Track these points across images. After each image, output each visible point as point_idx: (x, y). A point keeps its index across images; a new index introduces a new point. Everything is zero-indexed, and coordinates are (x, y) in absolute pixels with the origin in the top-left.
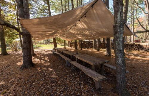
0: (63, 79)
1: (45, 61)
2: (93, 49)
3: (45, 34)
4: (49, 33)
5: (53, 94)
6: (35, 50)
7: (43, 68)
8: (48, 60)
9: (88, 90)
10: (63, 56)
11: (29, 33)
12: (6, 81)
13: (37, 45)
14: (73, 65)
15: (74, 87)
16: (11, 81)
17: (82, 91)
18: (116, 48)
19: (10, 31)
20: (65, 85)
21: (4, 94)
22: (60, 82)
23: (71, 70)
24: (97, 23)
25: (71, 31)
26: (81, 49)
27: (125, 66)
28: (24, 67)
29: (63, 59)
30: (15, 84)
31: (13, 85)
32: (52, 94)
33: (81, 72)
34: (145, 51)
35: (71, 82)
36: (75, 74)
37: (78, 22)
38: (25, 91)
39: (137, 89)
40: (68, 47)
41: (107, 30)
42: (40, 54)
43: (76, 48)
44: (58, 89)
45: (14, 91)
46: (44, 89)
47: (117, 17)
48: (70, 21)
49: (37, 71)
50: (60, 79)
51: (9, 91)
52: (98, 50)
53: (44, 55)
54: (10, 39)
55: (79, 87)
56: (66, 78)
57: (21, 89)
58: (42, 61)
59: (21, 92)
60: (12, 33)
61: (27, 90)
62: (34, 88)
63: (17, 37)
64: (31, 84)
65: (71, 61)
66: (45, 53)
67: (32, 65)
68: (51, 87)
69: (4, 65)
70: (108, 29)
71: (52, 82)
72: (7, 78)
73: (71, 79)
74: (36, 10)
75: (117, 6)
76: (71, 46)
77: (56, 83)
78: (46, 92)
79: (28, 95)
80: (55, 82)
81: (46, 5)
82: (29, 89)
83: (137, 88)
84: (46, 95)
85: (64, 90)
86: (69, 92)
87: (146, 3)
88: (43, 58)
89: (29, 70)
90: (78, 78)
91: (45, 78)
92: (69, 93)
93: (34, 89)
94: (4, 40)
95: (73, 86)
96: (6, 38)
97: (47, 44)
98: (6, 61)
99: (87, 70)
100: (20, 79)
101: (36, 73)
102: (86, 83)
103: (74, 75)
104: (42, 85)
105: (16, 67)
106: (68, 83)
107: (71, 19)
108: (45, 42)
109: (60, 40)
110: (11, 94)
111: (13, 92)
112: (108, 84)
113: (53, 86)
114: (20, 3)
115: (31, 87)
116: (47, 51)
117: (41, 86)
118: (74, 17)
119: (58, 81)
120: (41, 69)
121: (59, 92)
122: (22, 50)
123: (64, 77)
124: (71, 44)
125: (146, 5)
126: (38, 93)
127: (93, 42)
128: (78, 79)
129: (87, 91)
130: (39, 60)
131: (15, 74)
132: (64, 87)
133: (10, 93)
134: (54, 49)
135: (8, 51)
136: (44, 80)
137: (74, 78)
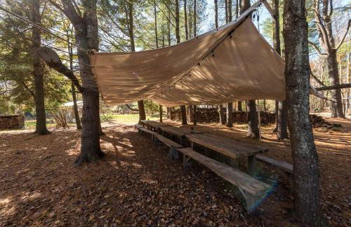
0: (170, 188)
1: (125, 146)
2: (219, 125)
3: (126, 92)
4: (137, 89)
5: (152, 224)
6: (103, 125)
7: (123, 163)
8: (131, 146)
9: (231, 216)
10: (161, 138)
11: (97, 89)
12: (47, 189)
13: (106, 115)
14: (187, 157)
15: (197, 207)
16: (57, 190)
17: (218, 216)
18: (295, 120)
19: (55, 88)
20: (176, 203)
21: (42, 220)
22: (164, 194)
23: (182, 166)
24: (235, 68)
25: (178, 86)
26: (195, 124)
27: (318, 160)
28: (83, 159)
29: (162, 144)
30: (66, 197)
31: (61, 199)
32: (150, 222)
33: (203, 172)
34: (330, 128)
35: (186, 194)
36: (192, 176)
37: (197, 67)
38: (88, 215)
39: (340, 215)
40: (166, 120)
41: (257, 83)
42: (112, 132)
43: (185, 122)
44: (162, 211)
45: (65, 213)
46: (130, 210)
47: (294, 53)
48: (184, 63)
49: (110, 169)
50: (161, 187)
51: (52, 214)
52: (230, 125)
53: (121, 136)
54: (54, 103)
55: (209, 208)
56: (176, 186)
57: (78, 210)
58: (118, 147)
59: (79, 216)
60: (58, 90)
61: (92, 212)
62: (107, 208)
63: (68, 100)
64: (100, 197)
65: (181, 148)
66: (122, 131)
67: (100, 155)
68: (145, 207)
69: (41, 155)
70: (259, 81)
71: (146, 194)
72: (49, 183)
73: (185, 187)
74: (107, 47)
75: (294, 29)
76: (172, 118)
77: (156, 197)
78: (135, 218)
79: (96, 224)
80: (152, 194)
81: (127, 38)
82: (96, 209)
83: (339, 211)
84: (137, 226)
85: (177, 214)
86: (188, 218)
87: (321, 34)
88: (119, 140)
89: (93, 166)
90: (202, 186)
91: (130, 185)
92: (188, 221)
93: (109, 210)
94: (42, 103)
95: (195, 205)
96: (46, 101)
97: (123, 114)
98: (45, 146)
99: (222, 168)
100: (76, 186)
101: (109, 174)
102: (222, 198)
103: (190, 177)
104: (126, 200)
105: (67, 159)
106: (181, 196)
107: (187, 58)
108: (120, 109)
109: (151, 106)
110: (58, 221)
111: (63, 215)
112: (272, 202)
113: (150, 203)
114: (81, 30)
115: (101, 206)
116: (125, 128)
117: (123, 203)
118: (193, 56)
119: (159, 191)
120: (118, 164)
121: (165, 219)
122: (76, 125)
123: (170, 183)
124: (173, 114)
125: (322, 37)
126: (118, 221)
127: (219, 110)
128: (201, 188)
129: (228, 216)
130: (111, 144)
131: (65, 174)
132: (174, 207)
133: (54, 218)
134: (140, 123)
135: (48, 126)
136: (129, 189)
137: (193, 187)
